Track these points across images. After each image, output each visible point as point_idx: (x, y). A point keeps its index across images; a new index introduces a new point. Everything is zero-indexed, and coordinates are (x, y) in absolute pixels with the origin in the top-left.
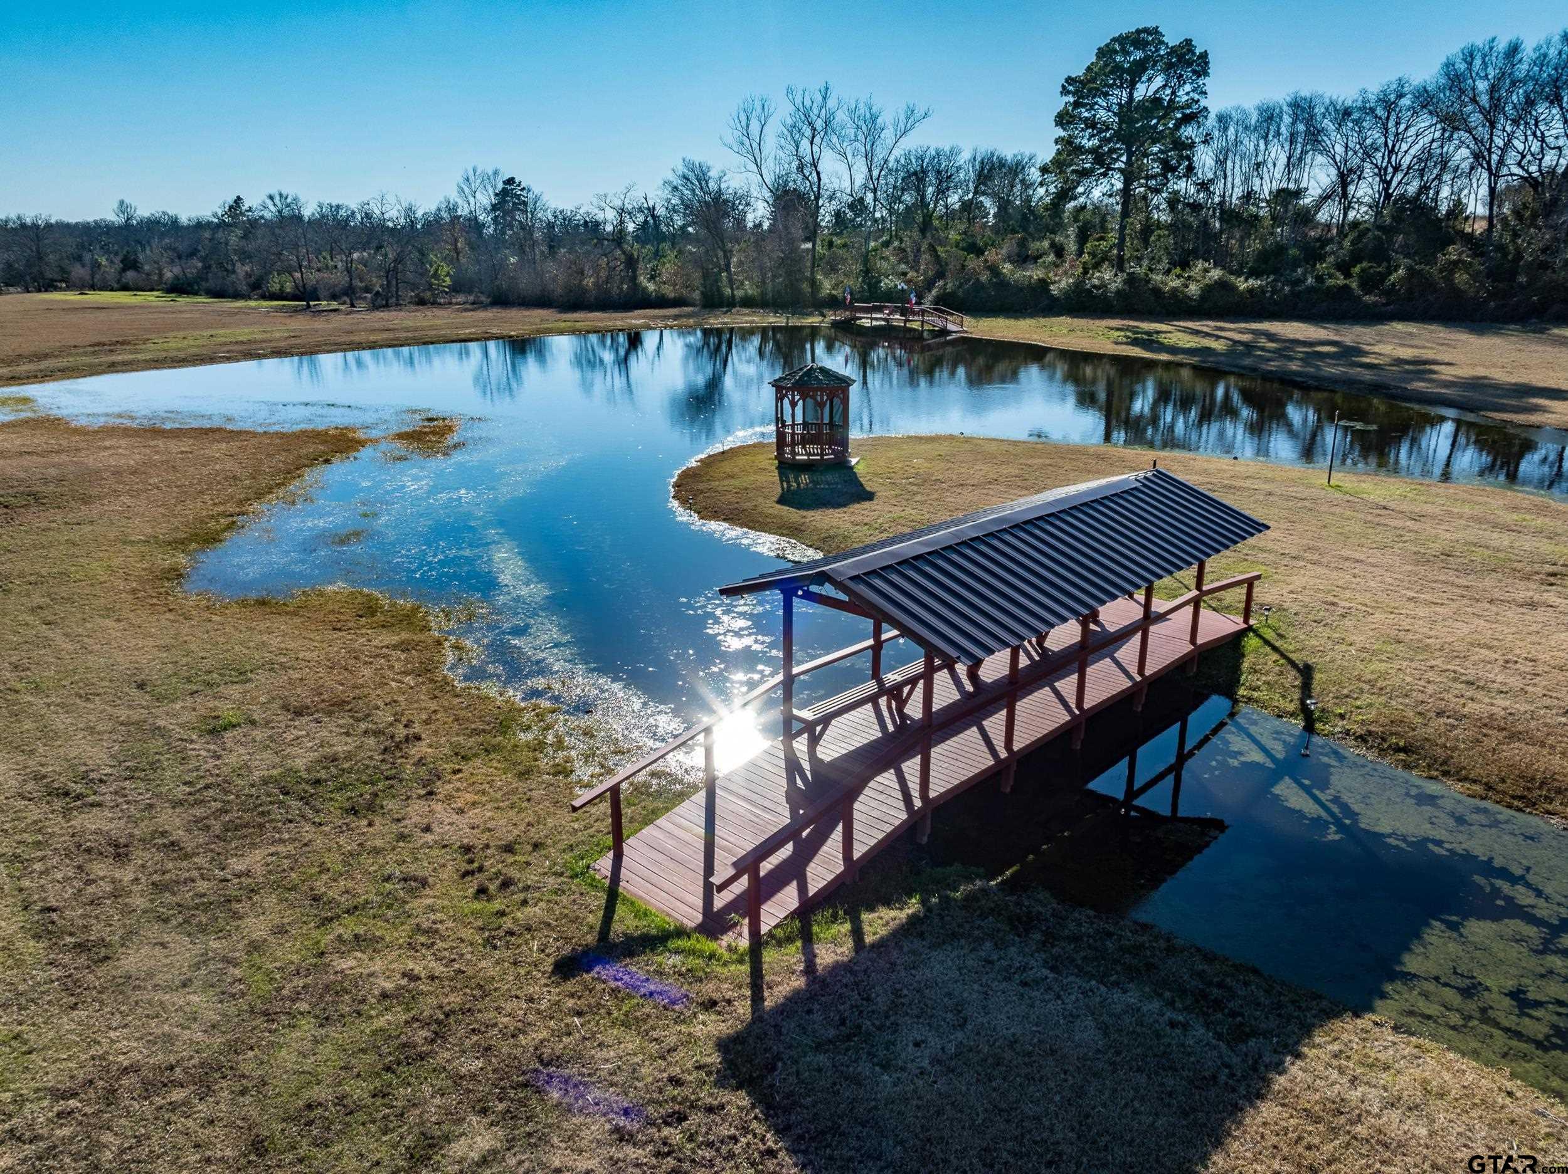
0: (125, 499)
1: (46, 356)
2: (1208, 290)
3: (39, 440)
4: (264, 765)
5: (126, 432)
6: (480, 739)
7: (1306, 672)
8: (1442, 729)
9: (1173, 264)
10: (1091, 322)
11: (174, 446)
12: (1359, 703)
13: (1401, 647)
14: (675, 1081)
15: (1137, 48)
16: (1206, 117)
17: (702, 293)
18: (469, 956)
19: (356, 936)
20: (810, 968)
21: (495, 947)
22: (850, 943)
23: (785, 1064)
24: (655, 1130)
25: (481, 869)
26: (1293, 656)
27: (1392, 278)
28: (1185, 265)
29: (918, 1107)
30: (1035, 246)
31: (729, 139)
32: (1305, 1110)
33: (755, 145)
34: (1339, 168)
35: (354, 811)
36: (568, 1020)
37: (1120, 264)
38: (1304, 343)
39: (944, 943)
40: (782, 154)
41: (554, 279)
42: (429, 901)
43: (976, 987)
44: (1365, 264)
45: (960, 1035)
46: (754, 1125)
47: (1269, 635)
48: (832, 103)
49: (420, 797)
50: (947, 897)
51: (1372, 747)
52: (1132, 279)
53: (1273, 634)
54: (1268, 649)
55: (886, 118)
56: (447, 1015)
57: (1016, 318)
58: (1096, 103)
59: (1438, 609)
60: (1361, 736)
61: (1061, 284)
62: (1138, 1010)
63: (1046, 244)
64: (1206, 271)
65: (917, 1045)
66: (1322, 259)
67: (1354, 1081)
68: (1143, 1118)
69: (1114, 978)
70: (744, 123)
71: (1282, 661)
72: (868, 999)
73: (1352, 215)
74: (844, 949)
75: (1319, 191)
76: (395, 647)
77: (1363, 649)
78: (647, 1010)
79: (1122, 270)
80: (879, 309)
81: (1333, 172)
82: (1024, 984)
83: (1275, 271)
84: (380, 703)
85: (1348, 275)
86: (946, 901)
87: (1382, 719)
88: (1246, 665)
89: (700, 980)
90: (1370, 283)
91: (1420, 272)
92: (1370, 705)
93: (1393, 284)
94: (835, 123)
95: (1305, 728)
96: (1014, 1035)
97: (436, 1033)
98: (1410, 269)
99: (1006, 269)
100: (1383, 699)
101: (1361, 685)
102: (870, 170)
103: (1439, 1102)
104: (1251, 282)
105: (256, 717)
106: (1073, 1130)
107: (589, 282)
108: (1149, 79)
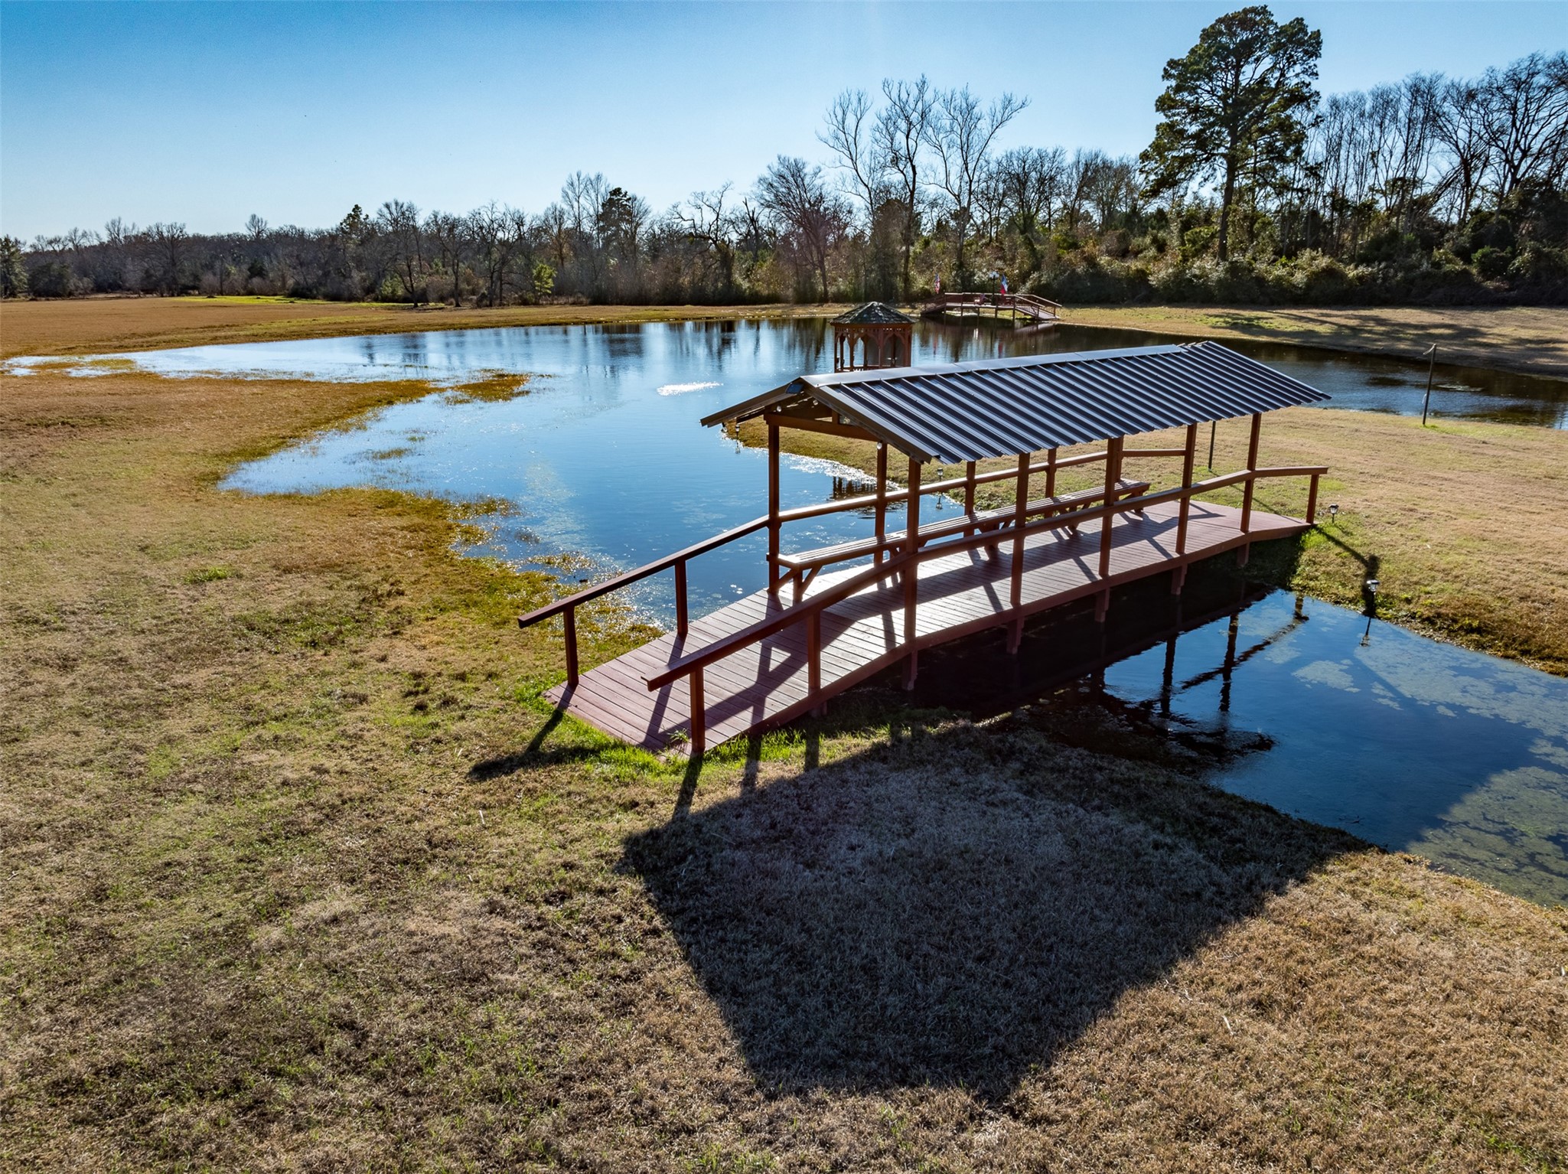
0: (187, 424)
1: (158, 334)
2: (1316, 278)
3: (126, 386)
4: (240, 607)
5: (209, 381)
6: (463, 597)
7: (1372, 565)
8: (1525, 610)
9: (1278, 253)
10: (1189, 311)
11: (247, 391)
12: (1429, 589)
13: (1485, 544)
14: (569, 866)
15: (1244, 29)
16: (1316, 102)
17: (795, 290)
18: (386, 758)
19: (276, 738)
20: (749, 780)
21: (417, 752)
22: (802, 763)
23: (696, 857)
24: (533, 907)
25: (426, 691)
26: (1359, 550)
27: (1517, 262)
28: (1291, 254)
29: (837, 900)
30: (1136, 241)
31: (825, 134)
32: (1303, 928)
33: (851, 140)
34: (1462, 156)
35: (314, 644)
36: (471, 812)
37: (1223, 254)
38: (1416, 327)
39: (908, 767)
40: (877, 148)
41: (652, 278)
42: (362, 714)
43: (933, 803)
44: (1487, 249)
45: (903, 842)
46: (646, 908)
47: (1335, 532)
48: (928, 96)
49: (385, 636)
50: (923, 732)
51: (1440, 629)
52: (1234, 269)
53: (1340, 532)
54: (1331, 544)
55: (982, 108)
56: (344, 802)
57: (1112, 308)
58: (1199, 87)
59: (1534, 517)
60: (1428, 619)
61: (1160, 273)
62: (1119, 831)
63: (1148, 240)
64: (1314, 259)
65: (852, 848)
66: (1440, 246)
67: (1368, 905)
68: (1102, 925)
69: (1096, 802)
70: (840, 118)
71: (1346, 554)
72: (809, 808)
73: (1475, 203)
74: (794, 767)
75: (1440, 179)
76: (403, 528)
77: (1441, 544)
78: (561, 807)
79: (1224, 259)
80: (970, 299)
81: (1456, 160)
82: (987, 803)
83: (1388, 258)
84: (374, 568)
85: (1468, 261)
86: (919, 735)
87: (1454, 603)
88: (1304, 557)
89: (627, 785)
90: (1491, 268)
91: (1548, 255)
92: (1442, 590)
93: (1518, 269)
94: (931, 116)
95: (1365, 613)
96: (966, 845)
97: (327, 816)
98: (1536, 252)
99: (1103, 260)
100: (1457, 586)
101: (1433, 573)
102: (966, 164)
103: (1473, 930)
104: (1361, 269)
105: (244, 572)
106: (1014, 930)
107: (685, 280)
108: (1257, 60)
